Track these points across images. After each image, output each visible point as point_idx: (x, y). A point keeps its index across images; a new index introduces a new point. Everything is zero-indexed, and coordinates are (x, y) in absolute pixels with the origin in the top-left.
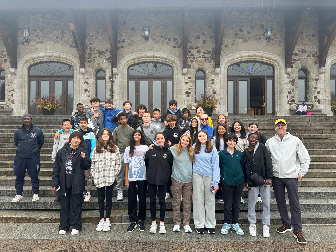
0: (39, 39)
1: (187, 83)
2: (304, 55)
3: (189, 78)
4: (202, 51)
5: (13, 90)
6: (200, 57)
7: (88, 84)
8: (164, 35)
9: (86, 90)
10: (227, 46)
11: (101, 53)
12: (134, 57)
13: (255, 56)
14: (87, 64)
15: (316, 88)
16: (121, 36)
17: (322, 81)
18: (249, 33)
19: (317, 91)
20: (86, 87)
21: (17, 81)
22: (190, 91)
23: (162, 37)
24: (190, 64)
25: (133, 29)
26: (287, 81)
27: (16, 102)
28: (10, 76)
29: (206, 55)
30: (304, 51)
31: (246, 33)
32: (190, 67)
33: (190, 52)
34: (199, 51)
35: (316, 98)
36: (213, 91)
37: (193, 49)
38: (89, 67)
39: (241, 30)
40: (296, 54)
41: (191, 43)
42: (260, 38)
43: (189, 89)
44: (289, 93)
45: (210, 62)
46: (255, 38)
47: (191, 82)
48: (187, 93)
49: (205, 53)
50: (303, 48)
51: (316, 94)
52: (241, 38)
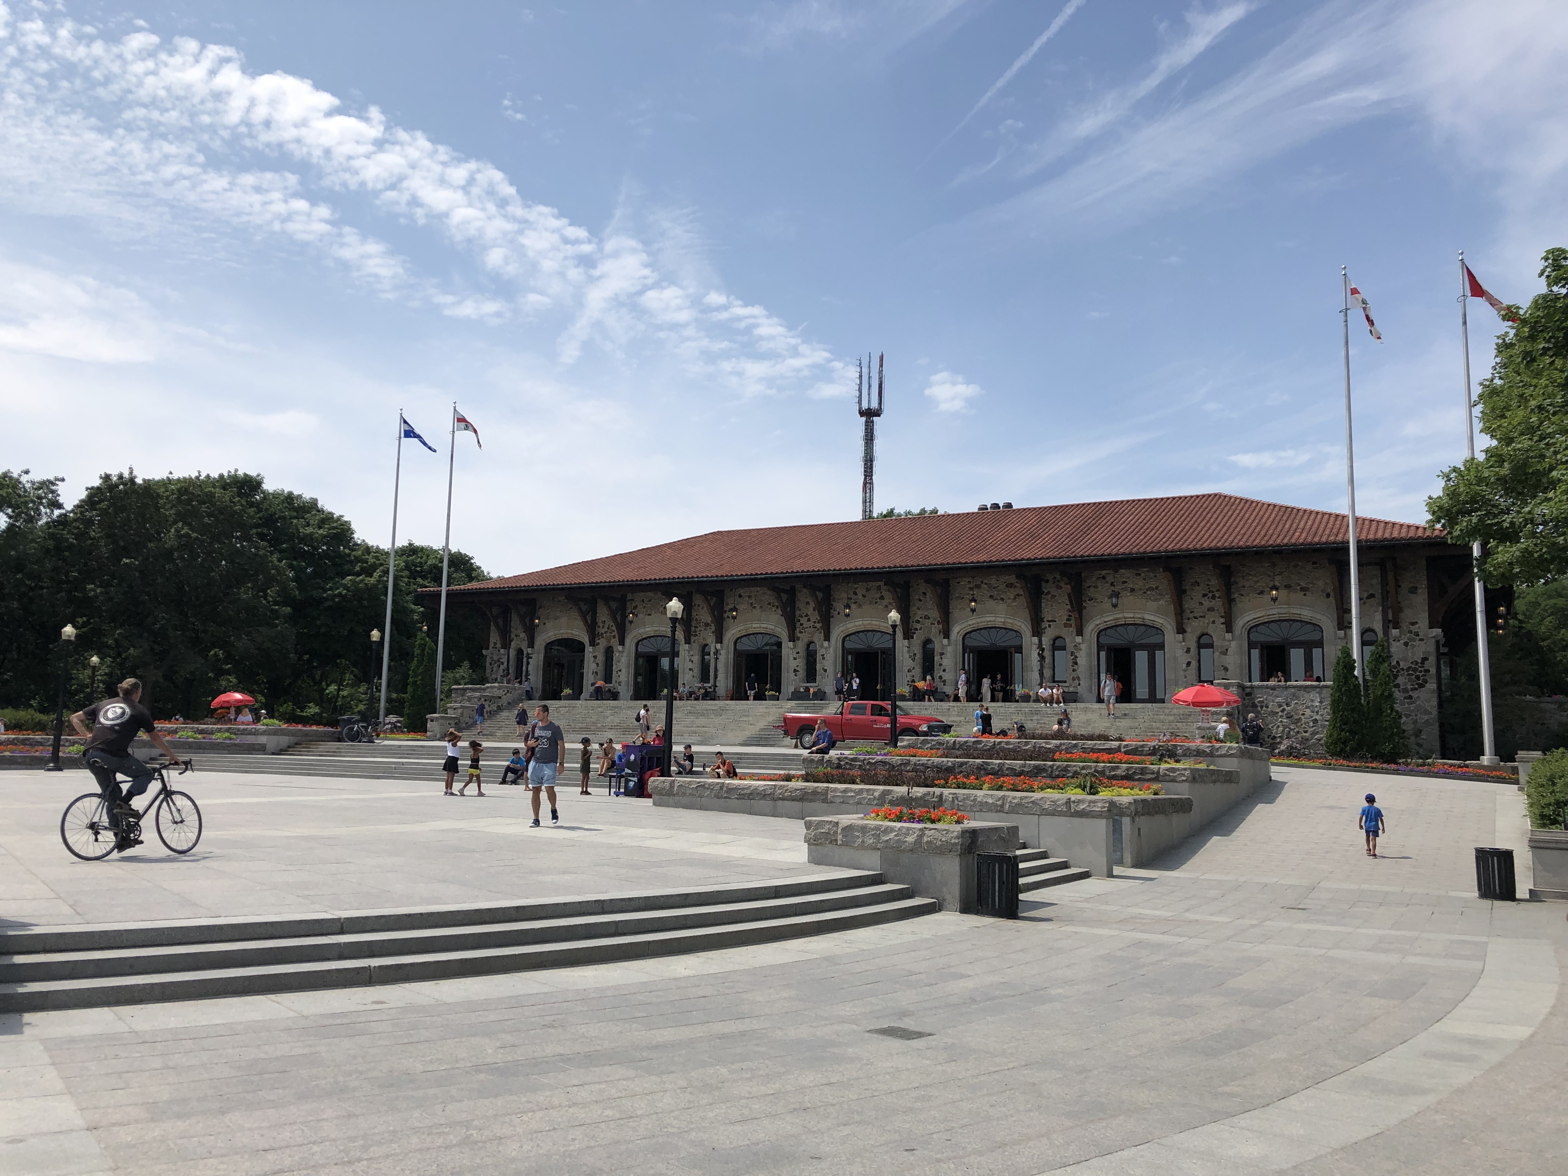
0: (647, 611)
1: (795, 659)
2: (927, 623)
3: (798, 653)
4: (813, 620)
5: (620, 671)
6: (810, 627)
7: (692, 662)
8: (771, 601)
9: (690, 669)
10: (839, 613)
11: (707, 625)
12: (739, 629)
13: (870, 624)
14: (693, 639)
15: (941, 665)
16: (728, 604)
17: (948, 655)
18: (864, 596)
19: (942, 668)
20: (690, 665)
21: (624, 660)
22: (798, 669)
23: (769, 604)
24: (799, 635)
25: (740, 596)
26: (907, 656)
27: (622, 684)
28: (617, 654)
29: (816, 625)
30: (927, 617)
31: (861, 597)
32: (798, 639)
33: (799, 621)
34: (809, 620)
35: (941, 677)
36: (823, 668)
37: (802, 617)
38: (694, 642)
39: (855, 594)
40: (918, 622)
41: (800, 610)
42: (876, 603)
43: (798, 666)
44: (908, 671)
45: (821, 633)
46: (871, 603)
47: (800, 657)
48: (795, 671)
49: (815, 622)
50: (926, 614)
51: (942, 673)
52: (855, 603)
